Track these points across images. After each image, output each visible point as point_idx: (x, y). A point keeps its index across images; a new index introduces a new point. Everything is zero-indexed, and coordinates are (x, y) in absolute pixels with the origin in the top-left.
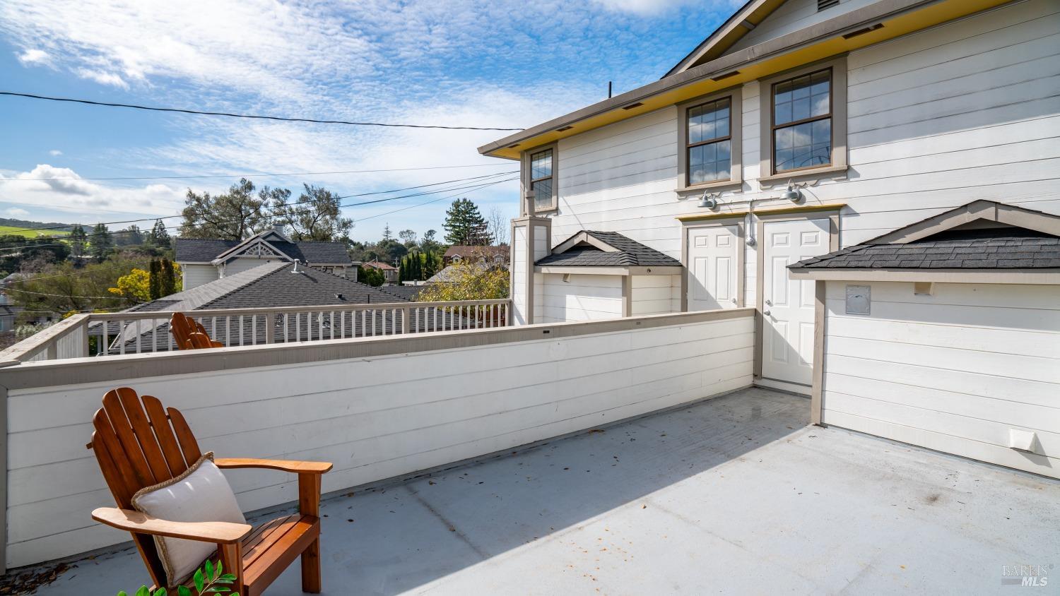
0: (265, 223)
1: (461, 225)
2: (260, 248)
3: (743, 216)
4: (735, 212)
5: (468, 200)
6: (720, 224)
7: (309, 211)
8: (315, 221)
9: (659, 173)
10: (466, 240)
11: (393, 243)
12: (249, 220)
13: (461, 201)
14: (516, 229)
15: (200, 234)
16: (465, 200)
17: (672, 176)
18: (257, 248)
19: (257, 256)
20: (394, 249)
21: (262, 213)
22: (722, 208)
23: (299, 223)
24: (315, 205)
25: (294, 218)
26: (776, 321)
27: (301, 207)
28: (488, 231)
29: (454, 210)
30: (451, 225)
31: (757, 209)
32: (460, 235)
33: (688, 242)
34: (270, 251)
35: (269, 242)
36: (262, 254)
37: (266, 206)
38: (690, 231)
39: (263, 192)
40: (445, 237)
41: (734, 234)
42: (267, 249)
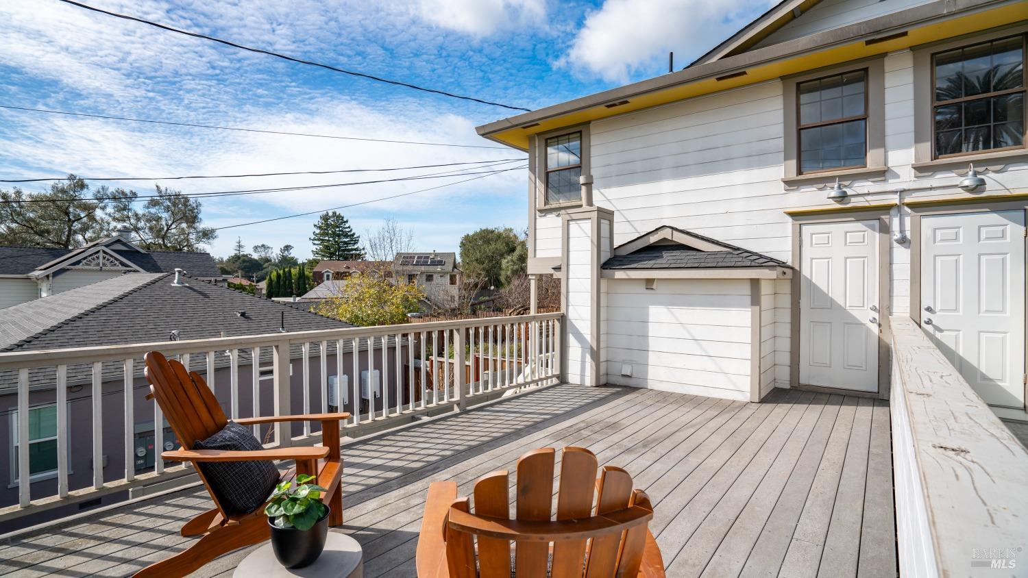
0: (102, 229)
1: (331, 239)
2: (101, 258)
3: (887, 208)
4: (873, 204)
5: (338, 214)
6: (853, 219)
7: (161, 218)
8: (168, 229)
9: (755, 159)
10: (336, 255)
11: (246, 258)
12: (80, 226)
13: (330, 214)
14: (571, 223)
15: (8, 240)
16: (334, 213)
17: (775, 163)
18: (98, 258)
19: (98, 268)
20: (248, 264)
21: (98, 218)
22: (853, 199)
23: (147, 231)
24: (168, 211)
25: (141, 224)
26: (941, 330)
27: (149, 213)
28: (359, 245)
29: (322, 223)
30: (319, 240)
31: (908, 200)
32: (330, 249)
33: (801, 241)
34: (116, 262)
35: (114, 251)
36: (104, 265)
37: (103, 208)
38: (804, 228)
39: (99, 192)
40: (313, 251)
41: (874, 230)
42: (112, 259)
